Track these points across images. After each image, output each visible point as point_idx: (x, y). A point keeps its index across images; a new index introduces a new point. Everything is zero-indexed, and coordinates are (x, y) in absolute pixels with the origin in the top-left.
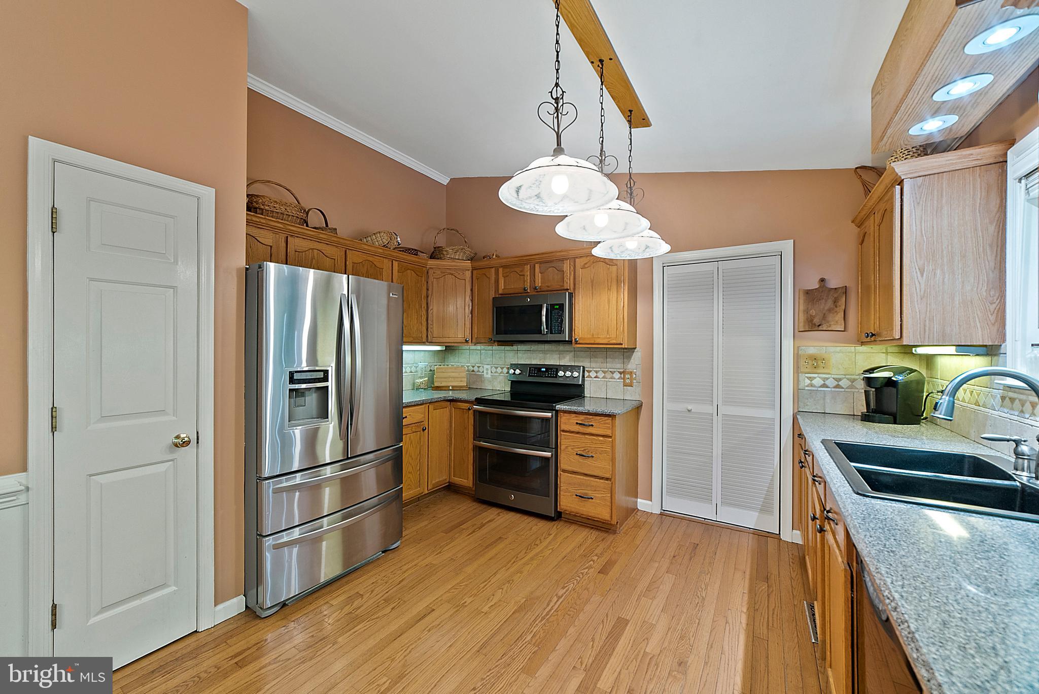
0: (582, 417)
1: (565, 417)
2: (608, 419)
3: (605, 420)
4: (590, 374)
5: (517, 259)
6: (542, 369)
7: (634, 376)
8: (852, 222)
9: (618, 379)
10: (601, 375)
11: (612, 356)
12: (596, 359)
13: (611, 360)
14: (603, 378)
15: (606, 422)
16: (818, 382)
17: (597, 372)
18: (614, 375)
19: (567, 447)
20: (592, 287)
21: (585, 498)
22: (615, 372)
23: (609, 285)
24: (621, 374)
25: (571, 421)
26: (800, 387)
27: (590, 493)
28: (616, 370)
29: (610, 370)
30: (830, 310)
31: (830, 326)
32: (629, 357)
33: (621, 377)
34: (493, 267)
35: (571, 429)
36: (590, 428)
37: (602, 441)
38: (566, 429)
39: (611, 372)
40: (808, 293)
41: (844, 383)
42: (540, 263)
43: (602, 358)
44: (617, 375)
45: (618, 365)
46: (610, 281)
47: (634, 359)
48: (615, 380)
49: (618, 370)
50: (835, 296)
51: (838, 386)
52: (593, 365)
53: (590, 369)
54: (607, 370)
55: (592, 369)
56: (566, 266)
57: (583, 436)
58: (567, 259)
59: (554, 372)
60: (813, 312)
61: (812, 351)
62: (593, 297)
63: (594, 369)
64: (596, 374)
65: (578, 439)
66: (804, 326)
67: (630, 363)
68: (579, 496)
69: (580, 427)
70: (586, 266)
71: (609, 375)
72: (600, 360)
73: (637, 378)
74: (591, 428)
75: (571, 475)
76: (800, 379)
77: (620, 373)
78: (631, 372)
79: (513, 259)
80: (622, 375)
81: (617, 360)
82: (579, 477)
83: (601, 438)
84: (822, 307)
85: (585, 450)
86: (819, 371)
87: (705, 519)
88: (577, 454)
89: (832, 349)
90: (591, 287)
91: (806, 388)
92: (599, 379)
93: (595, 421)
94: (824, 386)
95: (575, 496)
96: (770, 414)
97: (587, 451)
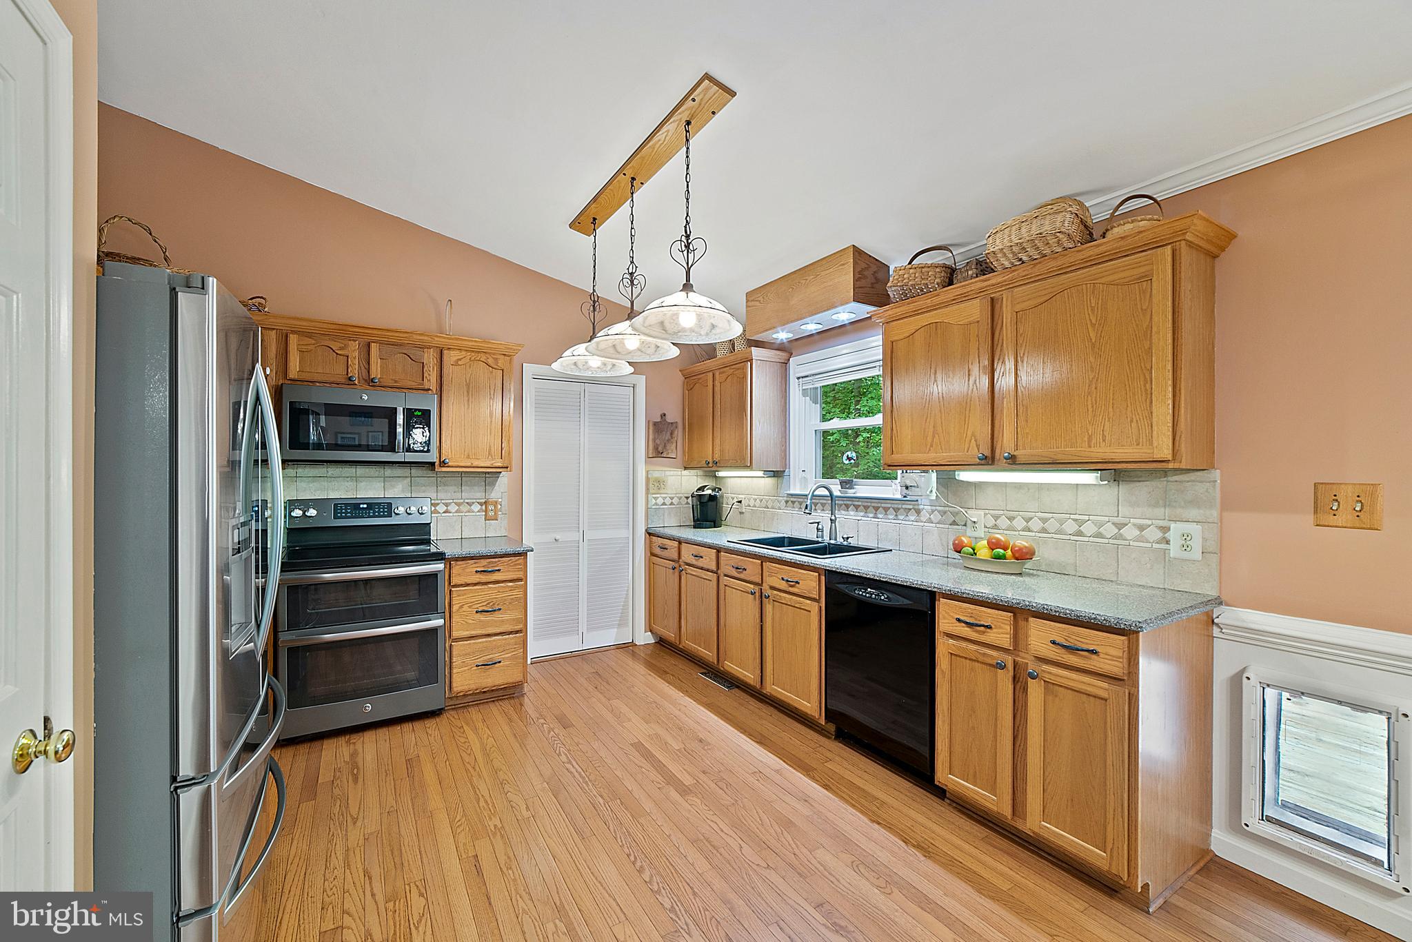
0: (484, 562)
1: (459, 567)
2: (519, 559)
3: (516, 561)
4: (437, 508)
5: (334, 327)
6: (361, 506)
7: (499, 507)
8: (680, 371)
9: (478, 512)
10: (453, 508)
11: (469, 483)
12: (446, 487)
13: (468, 488)
14: (456, 512)
15: (517, 562)
16: (660, 501)
17: (447, 505)
18: (472, 507)
19: (461, 607)
20: (468, 392)
21: (489, 665)
22: (473, 503)
23: (492, 393)
24: (482, 506)
25: (468, 570)
26: (649, 507)
27: (496, 656)
28: (475, 501)
29: (466, 501)
30: (668, 440)
31: (668, 454)
32: (493, 484)
33: (481, 509)
34: (274, 329)
35: (466, 581)
36: (495, 574)
37: (512, 586)
38: (460, 583)
39: (467, 503)
40: (655, 424)
41: (675, 501)
42: (380, 343)
43: (455, 485)
44: (476, 507)
45: (478, 494)
46: (492, 388)
47: (499, 486)
48: (474, 514)
49: (478, 501)
50: (672, 429)
51: (672, 504)
52: (441, 495)
53: (437, 502)
54: (462, 501)
55: (440, 501)
56: (430, 358)
57: (486, 587)
58: (429, 348)
59: (384, 508)
60: (658, 441)
61: (656, 474)
62: (468, 405)
63: (443, 501)
64: (446, 508)
65: (478, 592)
66: (653, 453)
67: (494, 491)
68: (482, 665)
69: (481, 577)
70: (460, 363)
71: (465, 508)
72: (451, 488)
73: (503, 508)
74: (497, 574)
75: (469, 642)
76: (649, 499)
77: (481, 504)
78: (496, 502)
79: (325, 326)
80: (484, 506)
81: (476, 488)
82: (480, 640)
83: (511, 584)
84: (664, 437)
85: (488, 604)
86: (661, 492)
87: (571, 652)
88: (477, 612)
89: (668, 473)
90: (466, 393)
91: (654, 507)
92: (451, 514)
93: (502, 563)
94: (664, 504)
95: (476, 668)
96: (625, 533)
97: (492, 604)
